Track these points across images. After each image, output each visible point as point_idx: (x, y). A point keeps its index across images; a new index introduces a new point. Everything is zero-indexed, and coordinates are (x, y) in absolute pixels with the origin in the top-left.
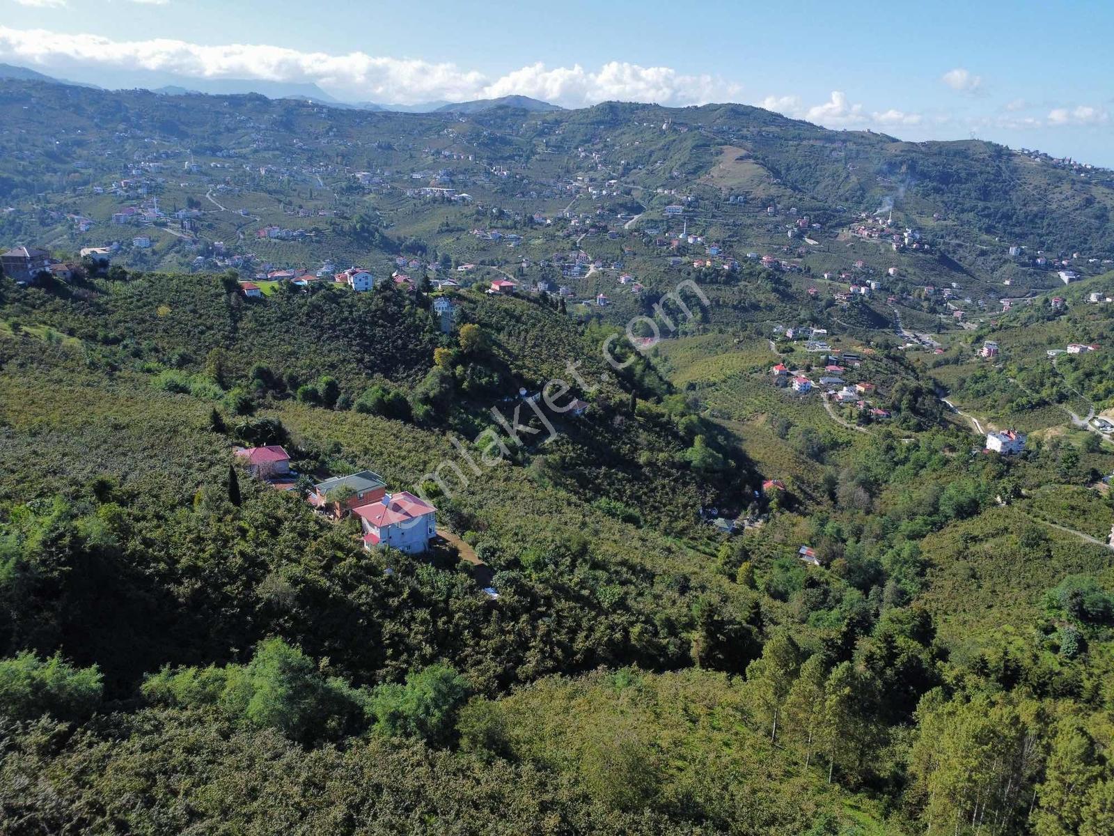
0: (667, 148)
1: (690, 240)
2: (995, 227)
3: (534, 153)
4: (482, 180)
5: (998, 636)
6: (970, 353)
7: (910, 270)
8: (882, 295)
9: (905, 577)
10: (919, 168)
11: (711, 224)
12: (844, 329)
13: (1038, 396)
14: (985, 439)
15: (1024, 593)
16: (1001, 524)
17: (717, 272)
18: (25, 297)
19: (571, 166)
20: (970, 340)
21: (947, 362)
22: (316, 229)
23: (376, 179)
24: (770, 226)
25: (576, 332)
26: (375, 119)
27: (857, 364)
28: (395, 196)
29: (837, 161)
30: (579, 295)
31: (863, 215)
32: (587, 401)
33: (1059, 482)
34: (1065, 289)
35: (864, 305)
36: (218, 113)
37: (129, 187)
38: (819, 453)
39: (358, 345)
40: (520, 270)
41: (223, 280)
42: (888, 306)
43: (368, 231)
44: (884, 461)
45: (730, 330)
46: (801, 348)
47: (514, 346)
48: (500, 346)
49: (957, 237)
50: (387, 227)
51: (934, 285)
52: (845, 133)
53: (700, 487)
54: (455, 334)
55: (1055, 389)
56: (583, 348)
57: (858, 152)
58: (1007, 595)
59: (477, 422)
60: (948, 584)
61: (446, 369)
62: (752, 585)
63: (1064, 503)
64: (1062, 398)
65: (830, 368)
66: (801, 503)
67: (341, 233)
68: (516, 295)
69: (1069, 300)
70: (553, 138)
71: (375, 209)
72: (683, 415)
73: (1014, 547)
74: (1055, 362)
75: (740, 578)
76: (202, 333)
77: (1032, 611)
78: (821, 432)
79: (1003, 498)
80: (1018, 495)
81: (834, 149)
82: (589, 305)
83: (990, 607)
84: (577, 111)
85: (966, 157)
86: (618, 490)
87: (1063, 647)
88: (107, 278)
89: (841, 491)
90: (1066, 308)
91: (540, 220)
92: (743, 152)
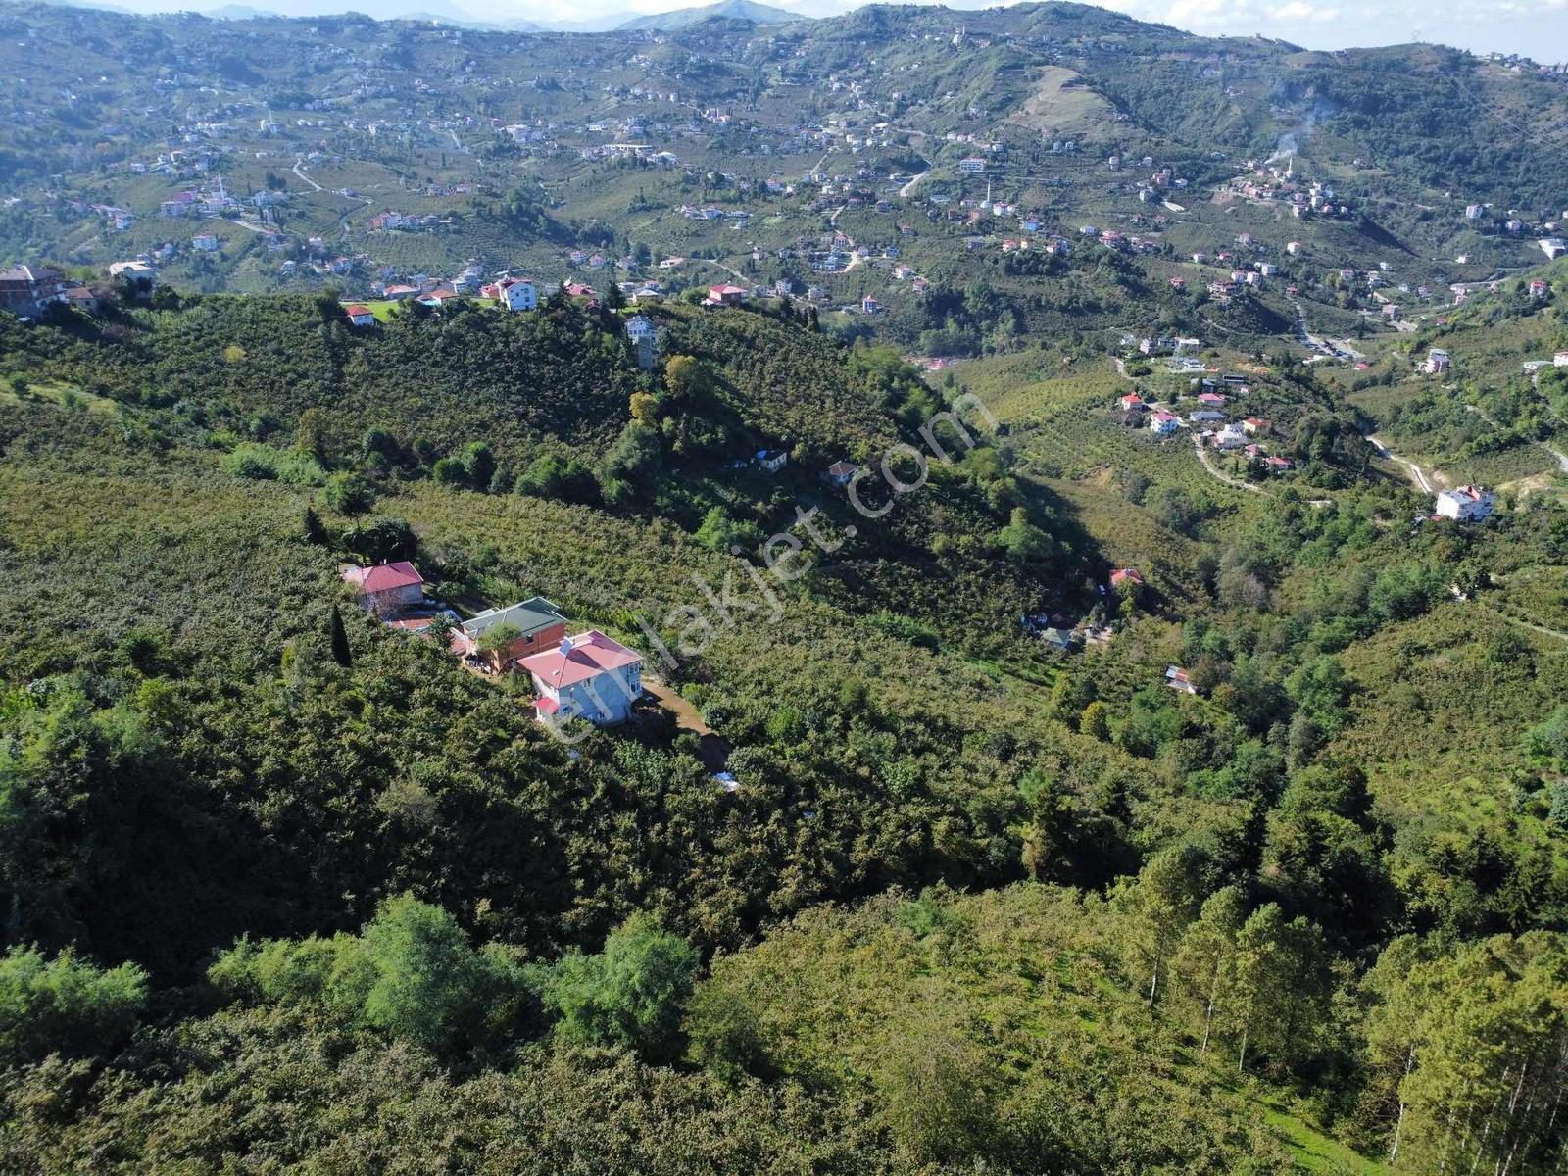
0: (960, 72)
1: (997, 211)
2: (1444, 177)
3: (764, 86)
4: (690, 129)
5: (1457, 793)
6: (1409, 368)
7: (1319, 245)
8: (1278, 284)
9: (1320, 707)
10: (1333, 90)
11: (1026, 185)
12: (1223, 336)
13: (1509, 431)
14: (1434, 499)
15: (1494, 730)
16: (1459, 628)
17: (1037, 257)
18: (32, 341)
19: (819, 104)
20: (1407, 349)
21: (1374, 382)
22: (453, 214)
23: (537, 135)
24: (1114, 185)
25: (835, 359)
26: (531, 44)
27: (1244, 390)
28: (564, 158)
29: (1211, 83)
30: (837, 298)
31: (1251, 164)
32: (855, 462)
33: (1544, 563)
34: (1550, 268)
35: (1252, 300)
36: (303, 44)
37: (183, 162)
38: (1190, 523)
39: (519, 392)
40: (751, 263)
41: (318, 302)
42: (1286, 300)
43: (527, 213)
44: (1285, 534)
45: (1058, 345)
46: (1163, 369)
47: (744, 383)
48: (725, 386)
49: (1388, 193)
50: (555, 206)
51: (1353, 266)
52: (1224, 40)
53: (1020, 584)
54: (659, 370)
55: (1535, 419)
56: (845, 383)
57: (1242, 70)
58: (1470, 733)
59: (696, 499)
60: (1382, 718)
61: (647, 424)
62: (1104, 735)
63: (1554, 594)
64: (1546, 433)
65: (1204, 398)
66: (1166, 602)
67: (489, 218)
68: (746, 307)
69: (1556, 283)
70: (792, 63)
71: (537, 180)
72: (993, 478)
73: (1480, 662)
74: (1535, 379)
75: (1084, 725)
76: (292, 383)
77: (1506, 757)
78: (1193, 493)
79: (1462, 589)
80: (1484, 583)
81: (1207, 66)
82: (851, 312)
83: (1444, 750)
84: (826, 20)
85: (1405, 71)
86: (902, 593)
87: (1555, 810)
88: (150, 307)
89: (1224, 581)
90: (1552, 296)
91: (777, 188)
92: (1072, 75)
